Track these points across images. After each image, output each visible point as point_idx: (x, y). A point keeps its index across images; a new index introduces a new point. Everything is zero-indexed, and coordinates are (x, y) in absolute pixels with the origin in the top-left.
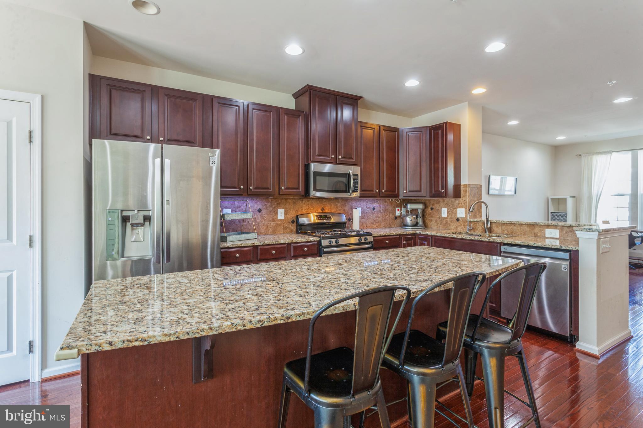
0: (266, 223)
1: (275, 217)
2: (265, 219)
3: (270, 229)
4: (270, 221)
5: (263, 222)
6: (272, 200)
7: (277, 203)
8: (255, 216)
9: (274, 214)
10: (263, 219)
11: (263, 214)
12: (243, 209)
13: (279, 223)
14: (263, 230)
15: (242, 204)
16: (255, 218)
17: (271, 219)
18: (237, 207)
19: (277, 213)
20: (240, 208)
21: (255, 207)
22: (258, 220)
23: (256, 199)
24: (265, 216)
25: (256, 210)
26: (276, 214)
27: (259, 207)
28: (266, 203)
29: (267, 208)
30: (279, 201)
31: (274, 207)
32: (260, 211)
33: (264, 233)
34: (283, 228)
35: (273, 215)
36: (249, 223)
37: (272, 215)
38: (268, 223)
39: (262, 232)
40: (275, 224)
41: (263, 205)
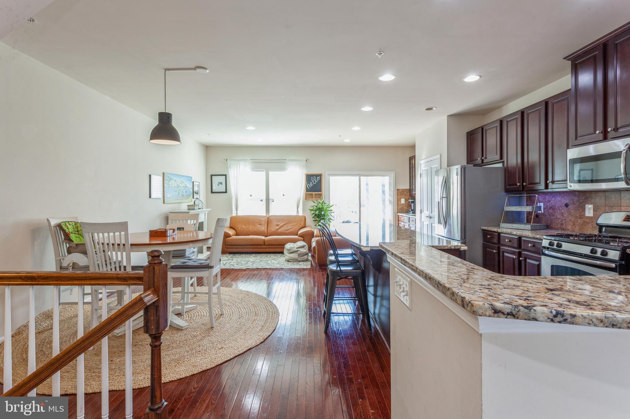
0: (573, 219)
1: (583, 213)
2: (572, 214)
3: (577, 226)
4: (576, 217)
5: (570, 218)
6: (579, 194)
7: (585, 197)
8: (563, 211)
9: (581, 210)
10: (570, 214)
11: (570, 209)
12: (553, 203)
13: (587, 220)
14: (570, 226)
15: (551, 198)
16: (562, 213)
17: (578, 215)
18: (548, 201)
19: (585, 209)
20: (550, 202)
21: (563, 201)
22: (565, 216)
23: (564, 194)
24: (572, 211)
25: (564, 205)
26: (584, 210)
27: (566, 202)
28: (573, 198)
29: (574, 203)
30: (588, 195)
31: (581, 202)
32: (567, 205)
33: (570, 230)
34: (592, 227)
35: (580, 211)
36: (557, 217)
37: (579, 210)
38: (575, 220)
39: (569, 228)
40: (582, 222)
41: (570, 200)
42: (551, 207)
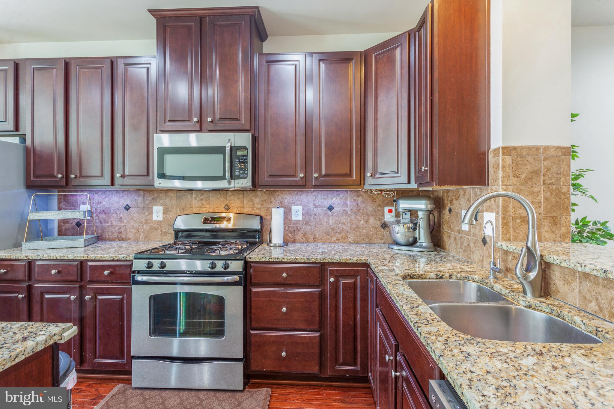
0: (136, 225)
1: (149, 217)
2: (135, 219)
3: (142, 234)
4: (141, 223)
5: (132, 223)
6: (144, 194)
7: (152, 197)
8: (121, 215)
9: (147, 213)
10: (132, 219)
11: (132, 212)
12: (106, 206)
13: (155, 225)
14: (132, 234)
15: (103, 199)
16: (121, 218)
17: (143, 220)
18: (98, 203)
19: (152, 211)
20: (102, 204)
21: (121, 202)
22: (125, 221)
23: (123, 192)
24: (135, 215)
25: (123, 208)
26: (151, 213)
27: (125, 204)
28: (136, 198)
29: (137, 204)
30: (156, 195)
31: (147, 203)
32: (127, 208)
33: (132, 239)
34: (161, 233)
35: (146, 215)
36: (112, 224)
37: (144, 214)
38: (139, 226)
39: (130, 237)
40: (148, 228)
41: (132, 201)
42: (103, 211)
